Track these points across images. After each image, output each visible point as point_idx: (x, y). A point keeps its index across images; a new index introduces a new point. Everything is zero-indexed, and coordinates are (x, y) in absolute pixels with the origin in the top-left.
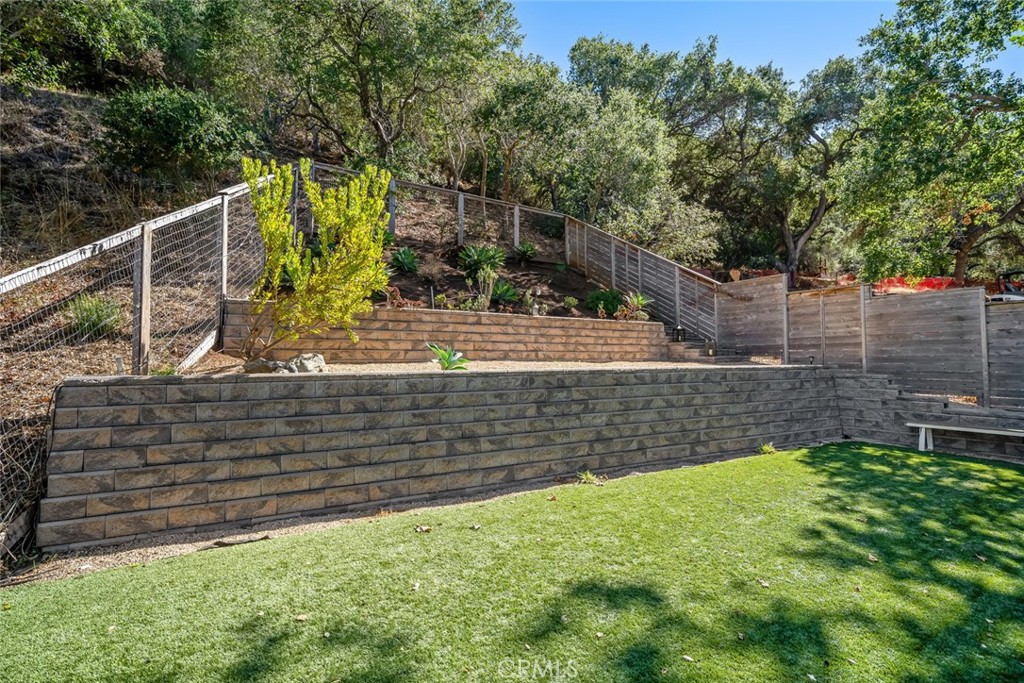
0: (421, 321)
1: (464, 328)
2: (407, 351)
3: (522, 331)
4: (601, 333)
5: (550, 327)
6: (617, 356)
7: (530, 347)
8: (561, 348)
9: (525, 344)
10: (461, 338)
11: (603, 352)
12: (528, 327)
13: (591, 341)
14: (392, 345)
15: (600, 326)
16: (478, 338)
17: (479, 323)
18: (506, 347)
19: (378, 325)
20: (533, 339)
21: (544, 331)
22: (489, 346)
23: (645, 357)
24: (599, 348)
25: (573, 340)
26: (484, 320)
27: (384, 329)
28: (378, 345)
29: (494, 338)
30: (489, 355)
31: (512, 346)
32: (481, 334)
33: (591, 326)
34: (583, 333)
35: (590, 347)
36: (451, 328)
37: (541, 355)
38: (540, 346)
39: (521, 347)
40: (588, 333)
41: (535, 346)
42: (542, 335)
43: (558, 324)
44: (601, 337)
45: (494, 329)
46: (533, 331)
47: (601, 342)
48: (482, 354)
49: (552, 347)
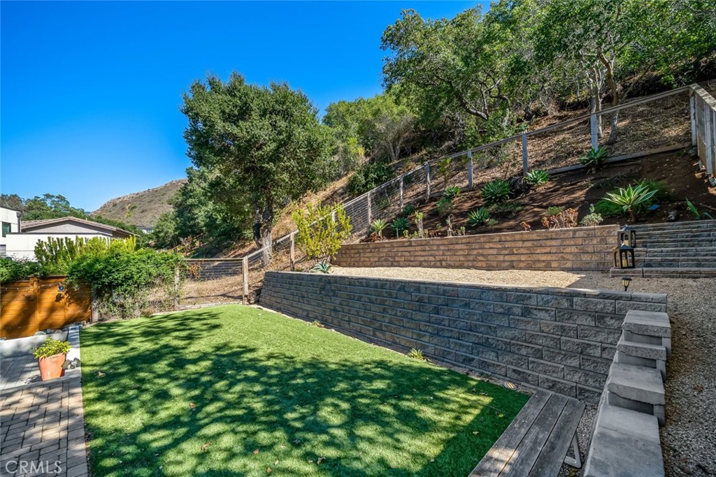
0: (384, 247)
1: (401, 249)
2: (376, 262)
3: (435, 248)
4: (507, 245)
5: (457, 244)
6: (522, 265)
7: (438, 258)
8: (462, 259)
9: (434, 256)
10: (399, 254)
11: (504, 261)
12: (438, 245)
13: (494, 252)
14: (372, 259)
15: (508, 238)
16: (407, 254)
17: (410, 245)
18: (422, 259)
19: (369, 250)
20: (441, 253)
21: (451, 247)
22: (412, 259)
23: (569, 265)
24: (501, 258)
25: (475, 252)
26: (413, 244)
27: (371, 252)
28: (367, 259)
29: (417, 254)
30: (411, 264)
31: (426, 258)
32: (409, 252)
33: (497, 239)
34: (487, 246)
35: (490, 258)
36: (395, 250)
37: (444, 263)
38: (445, 257)
39: (432, 258)
40: (491, 245)
41: (441, 258)
42: (448, 250)
43: (464, 241)
44: (505, 248)
45: (418, 248)
46: (442, 248)
47: (506, 252)
48: (407, 263)
49: (455, 258)
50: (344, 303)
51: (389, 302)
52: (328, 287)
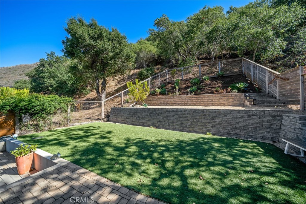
0: (162, 98)
1: (170, 99)
2: (159, 104)
3: (184, 99)
4: (211, 98)
5: (193, 98)
6: (216, 105)
7: (185, 103)
8: (195, 103)
9: (184, 102)
10: (169, 101)
11: (210, 103)
12: (185, 98)
13: (206, 100)
14: (157, 103)
15: (211, 96)
16: (173, 101)
17: (174, 98)
18: (179, 103)
19: (155, 100)
20: (187, 101)
21: (190, 99)
22: (175, 103)
24: (209, 102)
25: (199, 100)
26: (175, 97)
27: (156, 100)
28: (155, 103)
29: (177, 101)
30: (174, 104)
31: (181, 103)
32: (174, 100)
33: (207, 96)
34: (204, 98)
35: (205, 102)
36: (167, 99)
37: (188, 104)
38: (188, 102)
39: (183, 103)
40: (205, 98)
41: (187, 102)
42: (189, 100)
43: (195, 97)
44: (210, 99)
45: (177, 99)
46: (187, 99)
47: (210, 101)
48: (173, 104)
49: (192, 102)
50: (165, 118)
51: (189, 117)
52: (154, 112)
